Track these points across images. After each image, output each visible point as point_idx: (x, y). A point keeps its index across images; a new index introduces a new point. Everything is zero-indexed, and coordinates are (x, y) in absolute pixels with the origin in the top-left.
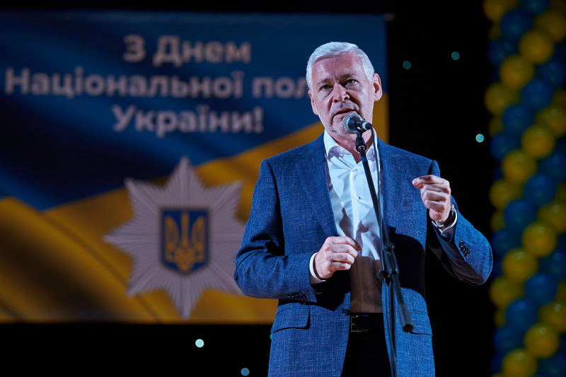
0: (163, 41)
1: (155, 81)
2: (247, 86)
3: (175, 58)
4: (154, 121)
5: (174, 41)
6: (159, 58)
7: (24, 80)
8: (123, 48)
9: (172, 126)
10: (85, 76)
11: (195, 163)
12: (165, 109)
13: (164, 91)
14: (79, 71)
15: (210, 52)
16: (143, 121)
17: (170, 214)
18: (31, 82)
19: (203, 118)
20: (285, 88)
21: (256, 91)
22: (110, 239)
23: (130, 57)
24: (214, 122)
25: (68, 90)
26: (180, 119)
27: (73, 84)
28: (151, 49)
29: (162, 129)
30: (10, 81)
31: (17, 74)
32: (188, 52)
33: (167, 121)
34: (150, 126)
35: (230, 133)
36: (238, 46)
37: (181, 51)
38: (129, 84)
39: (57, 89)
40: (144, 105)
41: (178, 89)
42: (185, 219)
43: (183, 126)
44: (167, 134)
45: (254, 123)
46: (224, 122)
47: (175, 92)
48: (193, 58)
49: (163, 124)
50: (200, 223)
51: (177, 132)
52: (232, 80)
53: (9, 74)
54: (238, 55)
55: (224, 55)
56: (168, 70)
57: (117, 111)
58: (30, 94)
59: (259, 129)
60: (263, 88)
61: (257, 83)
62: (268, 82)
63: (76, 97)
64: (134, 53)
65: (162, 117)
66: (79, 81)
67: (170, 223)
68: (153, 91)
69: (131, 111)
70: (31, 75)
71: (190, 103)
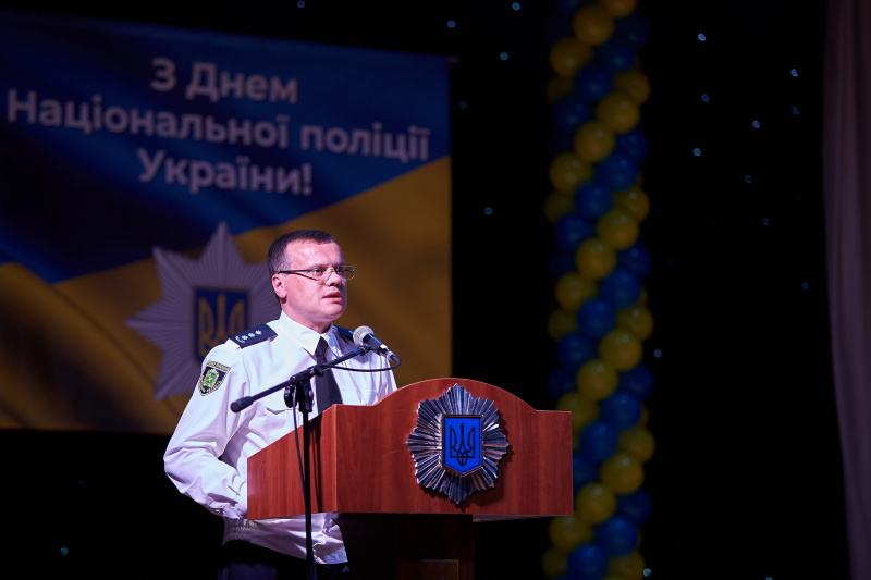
0: (198, 67)
1: (187, 119)
2: (294, 135)
3: (211, 91)
4: (187, 171)
5: (211, 69)
6: (193, 90)
7: (30, 106)
8: (152, 73)
9: (207, 181)
10: (105, 106)
11: (234, 231)
12: (199, 159)
13: (198, 134)
14: (97, 99)
15: (251, 87)
16: (174, 172)
17: (205, 294)
18: (39, 109)
19: (243, 171)
20: (337, 140)
21: (305, 144)
22: (133, 324)
23: (157, 85)
24: (256, 179)
25: (84, 124)
26: (217, 172)
27: (91, 117)
28: (183, 77)
29: (196, 183)
30: (14, 106)
31: (22, 97)
32: (226, 85)
33: (202, 174)
34: (182, 179)
35: (275, 192)
36: (284, 83)
37: (218, 84)
38: (156, 121)
39: (70, 122)
40: (175, 150)
41: (214, 132)
42: (222, 302)
43: (221, 183)
44: (202, 189)
45: (302, 184)
46: (268, 179)
47: (210, 137)
48: (232, 92)
49: (196, 177)
50: (239, 307)
51: (213, 187)
52: (277, 125)
53: (12, 94)
54: (283, 94)
55: (268, 93)
56: (202, 106)
57: (143, 154)
58: (38, 124)
59: (307, 190)
60: (312, 137)
61: (306, 131)
62: (318, 131)
63: (94, 132)
64: (163, 80)
65: (196, 167)
66: (97, 111)
67: (204, 305)
68: (184, 133)
69: (160, 156)
70: (39, 100)
71: (228, 152)
